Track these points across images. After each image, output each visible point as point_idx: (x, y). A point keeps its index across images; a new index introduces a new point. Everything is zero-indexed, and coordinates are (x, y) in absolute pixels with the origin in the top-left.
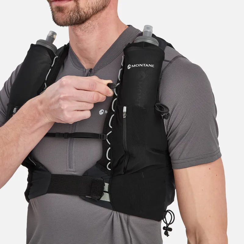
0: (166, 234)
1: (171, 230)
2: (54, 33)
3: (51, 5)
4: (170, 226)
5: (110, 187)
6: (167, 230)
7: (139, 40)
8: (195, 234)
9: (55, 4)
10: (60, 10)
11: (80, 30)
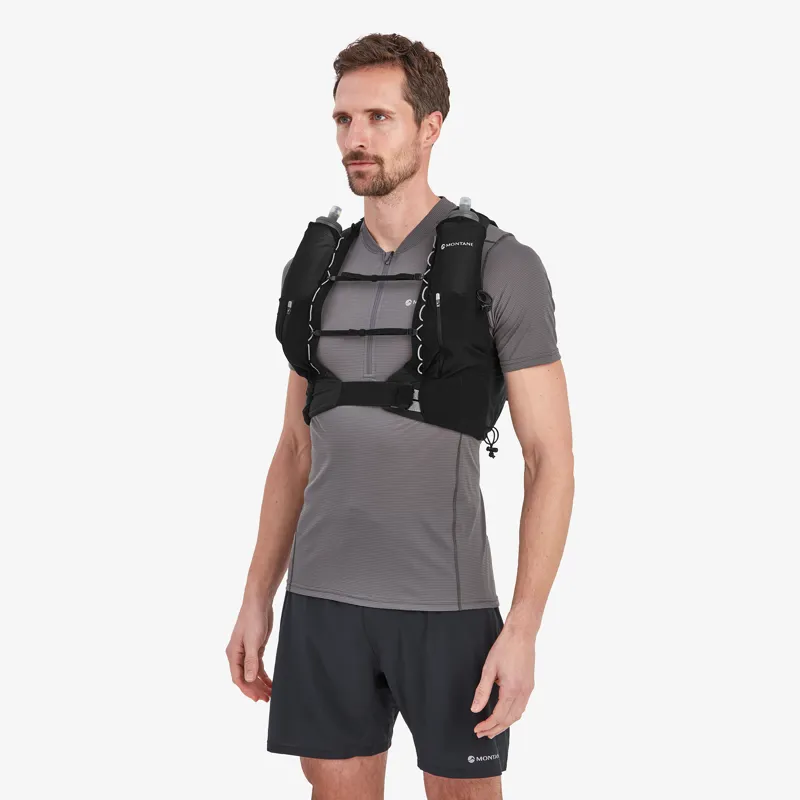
0: (491, 455)
1: (496, 450)
2: (338, 209)
3: (347, 169)
4: (494, 446)
5: (420, 394)
6: (492, 451)
7: (456, 214)
9: (353, 169)
10: (360, 175)
11: (380, 202)
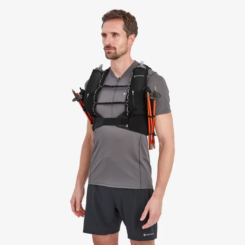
3: (105, 51)
8: (162, 140)
9: (107, 51)
10: (109, 53)
11: (115, 61)
